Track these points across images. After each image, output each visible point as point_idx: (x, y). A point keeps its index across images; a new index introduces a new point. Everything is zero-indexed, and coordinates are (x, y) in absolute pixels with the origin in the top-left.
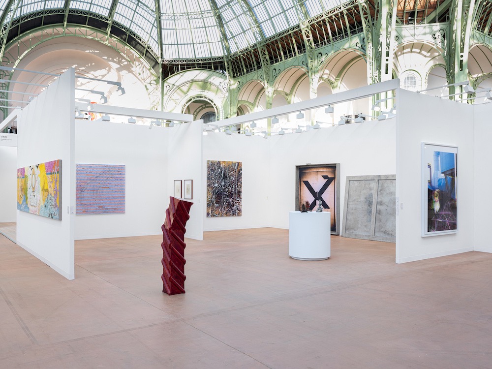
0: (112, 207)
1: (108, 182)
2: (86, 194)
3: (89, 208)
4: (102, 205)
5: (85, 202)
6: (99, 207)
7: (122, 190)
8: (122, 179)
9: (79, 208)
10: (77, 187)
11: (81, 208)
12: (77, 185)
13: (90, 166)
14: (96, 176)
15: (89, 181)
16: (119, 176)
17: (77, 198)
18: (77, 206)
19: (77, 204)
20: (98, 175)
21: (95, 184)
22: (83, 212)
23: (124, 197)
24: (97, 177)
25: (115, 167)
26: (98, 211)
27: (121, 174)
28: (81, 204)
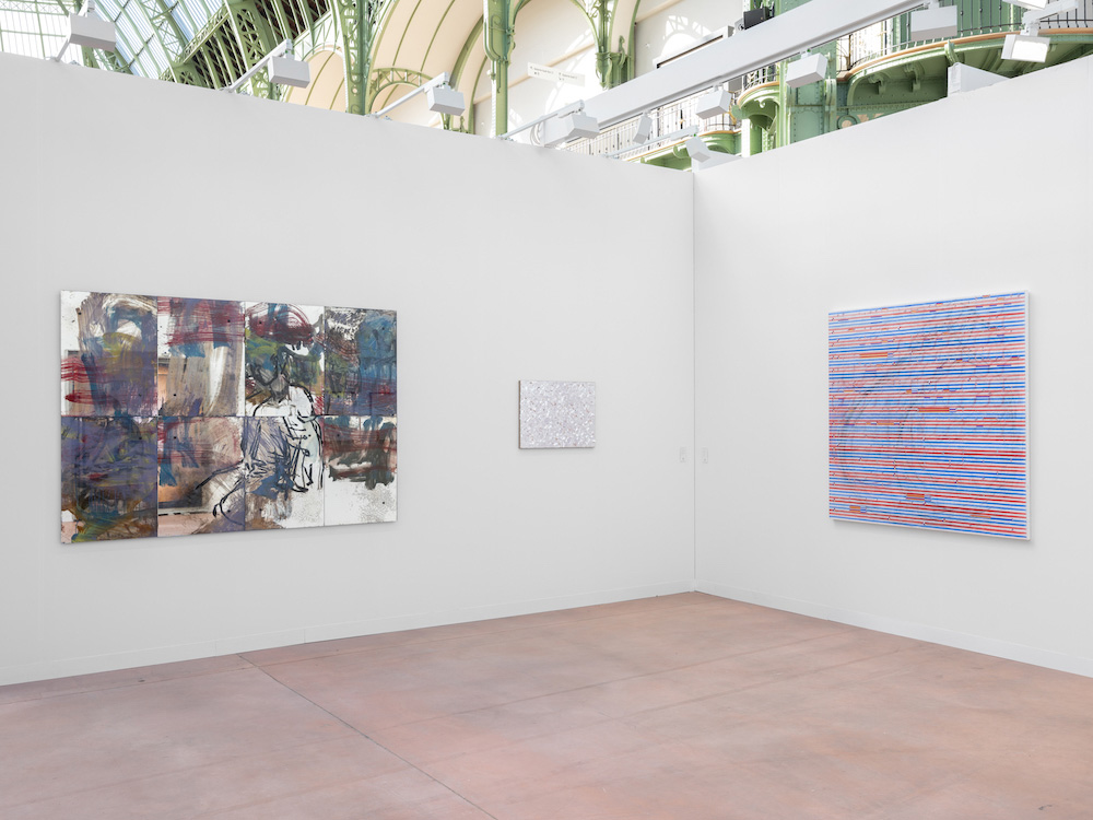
0: (962, 504)
1: (945, 381)
2: (862, 438)
3: (872, 497)
4: (920, 489)
5: (857, 468)
6: (910, 495)
7: (1011, 424)
8: (1011, 365)
9: (839, 494)
10: (832, 409)
11: (846, 495)
12: (832, 399)
13: (876, 317)
14: (896, 357)
15: (870, 383)
16: (996, 350)
17: (833, 454)
18: (833, 486)
19: (832, 474)
20: (904, 353)
21: (896, 395)
22: (853, 510)
23: (1019, 455)
24: (900, 361)
25: (972, 310)
26: (904, 512)
27: (1002, 340)
28: (846, 475)
